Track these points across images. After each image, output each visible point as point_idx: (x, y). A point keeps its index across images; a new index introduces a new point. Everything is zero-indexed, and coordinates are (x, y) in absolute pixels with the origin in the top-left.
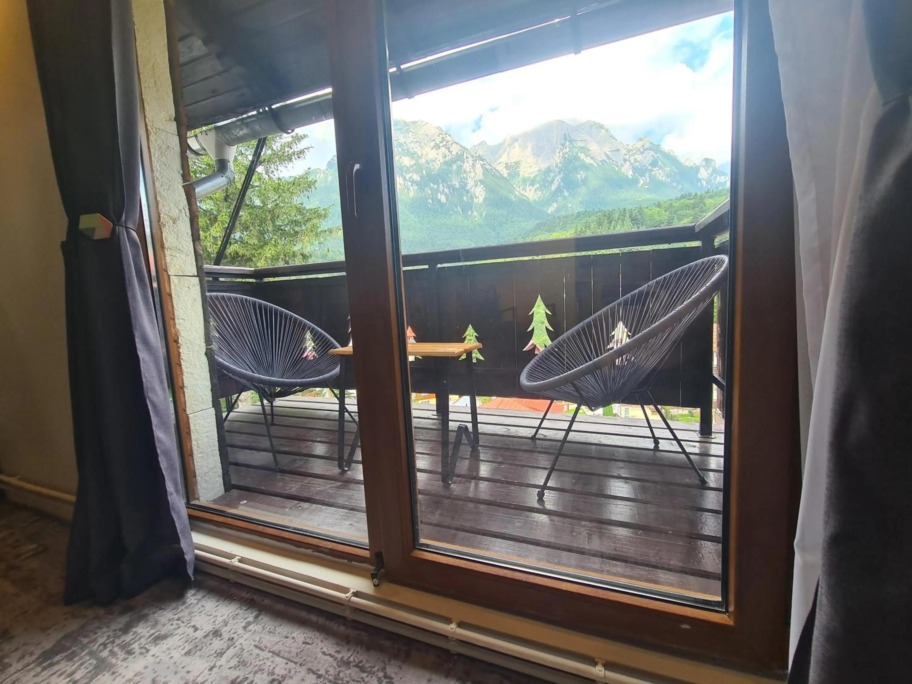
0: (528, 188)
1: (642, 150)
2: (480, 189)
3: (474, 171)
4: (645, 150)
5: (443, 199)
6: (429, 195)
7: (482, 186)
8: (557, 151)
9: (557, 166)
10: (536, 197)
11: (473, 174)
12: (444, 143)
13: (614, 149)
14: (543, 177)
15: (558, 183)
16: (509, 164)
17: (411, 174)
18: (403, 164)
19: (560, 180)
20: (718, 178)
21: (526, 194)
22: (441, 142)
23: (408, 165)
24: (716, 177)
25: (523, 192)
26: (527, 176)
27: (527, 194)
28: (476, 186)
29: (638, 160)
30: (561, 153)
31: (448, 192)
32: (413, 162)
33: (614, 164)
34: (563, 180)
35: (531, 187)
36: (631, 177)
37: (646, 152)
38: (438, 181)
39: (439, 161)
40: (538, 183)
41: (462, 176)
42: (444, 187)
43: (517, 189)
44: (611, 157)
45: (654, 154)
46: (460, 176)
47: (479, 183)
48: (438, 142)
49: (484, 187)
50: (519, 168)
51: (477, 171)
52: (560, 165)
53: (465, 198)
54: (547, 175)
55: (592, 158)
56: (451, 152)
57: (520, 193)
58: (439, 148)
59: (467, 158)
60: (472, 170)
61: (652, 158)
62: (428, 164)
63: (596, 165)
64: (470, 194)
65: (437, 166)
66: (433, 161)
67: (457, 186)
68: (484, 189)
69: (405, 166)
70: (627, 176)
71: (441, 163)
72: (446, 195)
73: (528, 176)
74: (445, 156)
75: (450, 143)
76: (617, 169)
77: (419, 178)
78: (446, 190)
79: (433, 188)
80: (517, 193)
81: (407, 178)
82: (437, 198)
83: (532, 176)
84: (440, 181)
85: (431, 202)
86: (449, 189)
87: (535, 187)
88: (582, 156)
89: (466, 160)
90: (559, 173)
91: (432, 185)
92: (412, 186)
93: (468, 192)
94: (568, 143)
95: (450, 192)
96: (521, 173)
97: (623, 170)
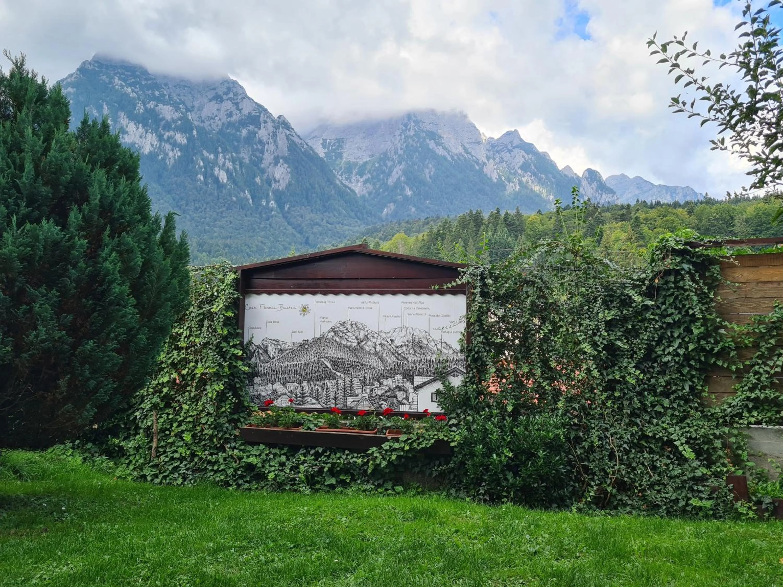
0: (354, 178)
1: (509, 147)
2: (282, 169)
3: (275, 142)
4: (514, 148)
5: (223, 177)
6: (201, 168)
7: (286, 166)
8: (398, 133)
9: (396, 153)
10: (365, 192)
11: (272, 147)
12: (231, 95)
13: (474, 140)
14: (377, 165)
15: (397, 176)
16: (328, 141)
17: (171, 133)
18: (161, 116)
19: (400, 173)
20: (604, 195)
21: (350, 185)
22: (226, 94)
23: (169, 117)
24: (601, 195)
25: (347, 183)
26: (352, 160)
27: (352, 186)
28: (276, 163)
29: (505, 159)
30: (403, 136)
31: (231, 167)
32: (177, 115)
33: (473, 161)
34: (405, 172)
35: (359, 177)
36: (496, 181)
37: (516, 150)
38: (217, 149)
39: (220, 119)
40: (369, 172)
41: (255, 146)
42: (225, 159)
43: (338, 176)
44: (470, 150)
45: (524, 154)
46: (253, 147)
47: (281, 161)
48: (220, 93)
49: (289, 167)
50: (342, 148)
51: (280, 142)
52: (400, 152)
53: (258, 180)
54: (382, 164)
55: (445, 149)
56: (240, 110)
57: (342, 183)
58: (222, 101)
59: (265, 122)
60: (271, 140)
61: (523, 159)
62: (203, 122)
63: (449, 159)
64: (266, 175)
65: (216, 125)
66: (210, 118)
67: (247, 161)
68: (289, 170)
69: (163, 119)
70: (490, 179)
71: (223, 124)
72: (227, 171)
73: (354, 160)
74: (230, 115)
75: (240, 97)
76: (477, 168)
77: (185, 140)
78: (230, 165)
79: (207, 158)
80: (338, 182)
81: (165, 137)
82: (212, 175)
83: (361, 162)
84: (220, 150)
85: (202, 178)
86: (234, 163)
87: (365, 177)
88: (432, 144)
89: (262, 126)
90: (400, 163)
91: (205, 153)
92: (173, 150)
93: (263, 171)
94: (413, 124)
95: (235, 168)
96: (345, 155)
97: (485, 170)
